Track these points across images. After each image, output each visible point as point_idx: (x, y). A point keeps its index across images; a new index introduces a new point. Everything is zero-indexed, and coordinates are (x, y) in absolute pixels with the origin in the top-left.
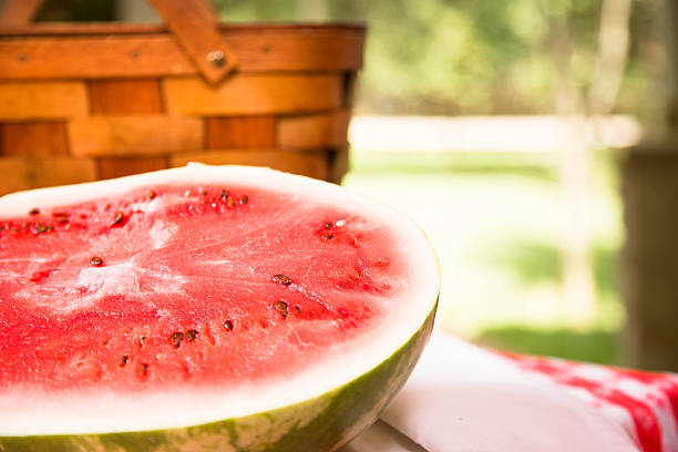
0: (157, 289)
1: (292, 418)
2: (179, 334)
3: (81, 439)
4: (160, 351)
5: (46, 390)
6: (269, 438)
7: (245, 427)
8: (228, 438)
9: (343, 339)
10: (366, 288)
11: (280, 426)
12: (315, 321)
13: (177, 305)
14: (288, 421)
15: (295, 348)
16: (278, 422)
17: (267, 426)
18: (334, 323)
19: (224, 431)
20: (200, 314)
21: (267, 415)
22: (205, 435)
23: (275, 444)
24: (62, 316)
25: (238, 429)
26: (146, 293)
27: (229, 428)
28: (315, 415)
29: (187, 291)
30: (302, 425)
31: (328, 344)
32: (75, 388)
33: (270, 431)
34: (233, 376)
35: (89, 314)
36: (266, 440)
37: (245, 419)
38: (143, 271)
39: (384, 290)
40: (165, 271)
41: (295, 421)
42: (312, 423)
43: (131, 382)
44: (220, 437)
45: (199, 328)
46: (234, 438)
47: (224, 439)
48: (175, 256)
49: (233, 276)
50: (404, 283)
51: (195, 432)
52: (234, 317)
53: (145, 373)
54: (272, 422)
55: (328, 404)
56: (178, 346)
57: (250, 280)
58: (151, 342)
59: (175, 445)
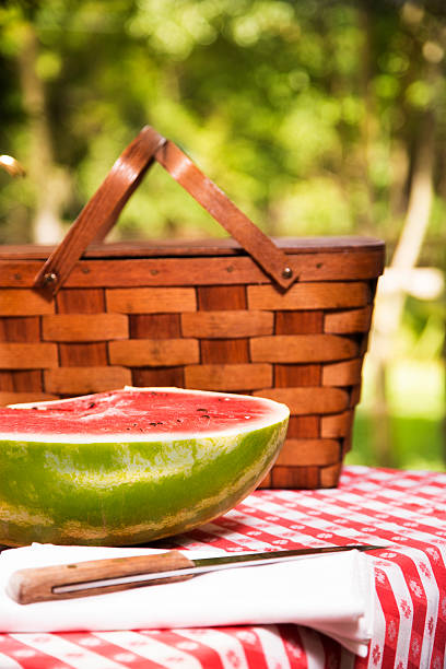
0: (133, 414)
1: (223, 446)
2: (153, 423)
3: (119, 446)
4: (147, 427)
6: (212, 456)
7: (200, 446)
10: (250, 412)
11: (217, 449)
12: (226, 419)
13: (148, 417)
14: (221, 447)
15: (220, 425)
16: (216, 447)
18: (235, 419)
19: (190, 447)
20: (161, 419)
21: (211, 439)
22: (181, 447)
23: (214, 462)
25: (197, 446)
26: (128, 415)
27: (192, 443)
29: (151, 414)
30: (227, 453)
33: (212, 452)
36: (209, 458)
37: (201, 440)
38: (122, 410)
41: (224, 448)
42: (232, 452)
43: (136, 432)
44: (188, 450)
45: (163, 422)
46: (194, 455)
47: (190, 452)
48: (136, 406)
49: (175, 410)
51: (177, 444)
53: (142, 431)
54: (214, 445)
56: (155, 426)
57: (184, 411)
58: (140, 425)
59: (166, 452)
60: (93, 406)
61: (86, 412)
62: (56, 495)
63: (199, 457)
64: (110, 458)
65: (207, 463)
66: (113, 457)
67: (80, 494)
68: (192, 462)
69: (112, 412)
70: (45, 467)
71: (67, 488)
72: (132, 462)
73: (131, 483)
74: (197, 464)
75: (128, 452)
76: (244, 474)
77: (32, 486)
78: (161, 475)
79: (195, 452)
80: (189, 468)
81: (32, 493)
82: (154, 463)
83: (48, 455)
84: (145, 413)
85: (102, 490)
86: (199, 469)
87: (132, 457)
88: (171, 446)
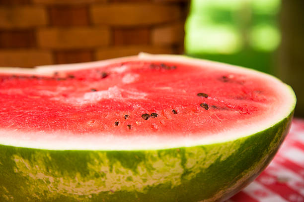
0: (131, 97)
1: (218, 153)
2: (147, 114)
4: (137, 120)
5: (74, 133)
6: (204, 164)
7: (191, 154)
8: (180, 161)
9: (243, 119)
10: (252, 99)
11: (210, 157)
12: (225, 111)
13: (144, 104)
14: (215, 154)
15: (216, 121)
16: (209, 154)
17: (203, 155)
18: (236, 112)
19: (179, 155)
20: (158, 107)
21: (204, 148)
22: (167, 156)
23: (206, 170)
24: (79, 107)
25: (187, 155)
26: (126, 98)
27: (181, 152)
28: (230, 154)
29: (149, 98)
30: (222, 159)
31: (235, 120)
32: (91, 132)
33: (205, 159)
34: (181, 131)
35: (93, 106)
36: (201, 166)
37: (191, 148)
38: (123, 90)
39: (263, 101)
40: (134, 91)
41: (219, 155)
42: (228, 159)
43: (122, 131)
44: (176, 159)
45: (158, 112)
47: (178, 161)
48: (139, 86)
49: (174, 93)
50: (274, 99)
51: (162, 154)
52: (177, 109)
53: (130, 129)
54: (207, 153)
55: (238, 148)
56: (147, 119)
57: (184, 95)
58: (131, 117)
59: (150, 162)
60: (105, 76)
61: (95, 85)
62: (32, 198)
63: (189, 165)
64: (86, 166)
65: (199, 171)
66: (89, 165)
67: (57, 198)
68: (181, 171)
69: (111, 93)
70: (16, 171)
71: (41, 192)
72: (111, 171)
73: (111, 191)
74: (187, 172)
75: (107, 161)
76: (242, 177)
77: (5, 188)
78: (146, 184)
79: (184, 161)
80: (178, 177)
81: (6, 194)
82: (136, 172)
83: (17, 159)
84: (143, 96)
85: (80, 196)
86: (189, 177)
87: (111, 166)
88: (156, 156)
